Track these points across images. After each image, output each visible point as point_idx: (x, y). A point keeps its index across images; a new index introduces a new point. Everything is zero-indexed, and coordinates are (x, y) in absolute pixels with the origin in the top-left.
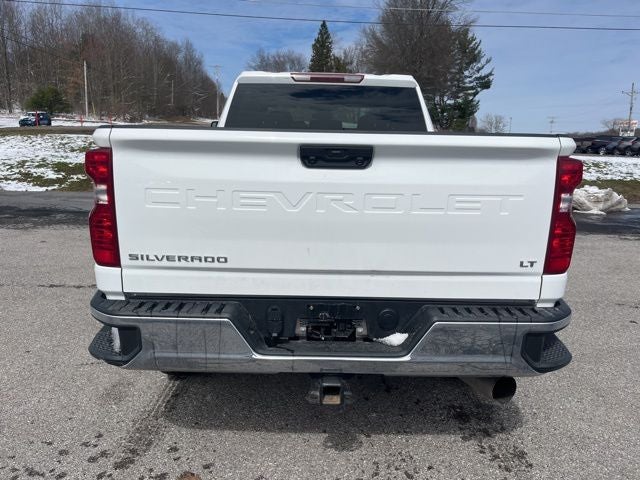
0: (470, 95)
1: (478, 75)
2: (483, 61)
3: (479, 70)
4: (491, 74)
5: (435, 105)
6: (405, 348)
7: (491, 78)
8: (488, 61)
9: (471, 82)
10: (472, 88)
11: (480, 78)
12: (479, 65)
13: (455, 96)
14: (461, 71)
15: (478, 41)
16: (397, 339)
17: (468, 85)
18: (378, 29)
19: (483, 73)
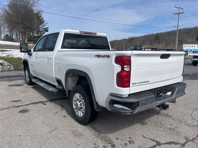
0: (42, 33)
1: (44, 28)
2: (45, 23)
3: (44, 26)
4: (48, 27)
5: (31, 36)
6: (172, 94)
7: (48, 29)
8: (47, 24)
9: (42, 29)
10: (42, 31)
11: (45, 28)
12: (44, 24)
13: (37, 33)
14: (38, 26)
15: (43, 17)
16: (169, 93)
17: (41, 30)
18: (7, 8)
19: (46, 27)
